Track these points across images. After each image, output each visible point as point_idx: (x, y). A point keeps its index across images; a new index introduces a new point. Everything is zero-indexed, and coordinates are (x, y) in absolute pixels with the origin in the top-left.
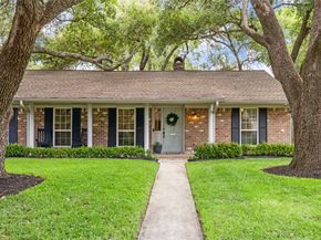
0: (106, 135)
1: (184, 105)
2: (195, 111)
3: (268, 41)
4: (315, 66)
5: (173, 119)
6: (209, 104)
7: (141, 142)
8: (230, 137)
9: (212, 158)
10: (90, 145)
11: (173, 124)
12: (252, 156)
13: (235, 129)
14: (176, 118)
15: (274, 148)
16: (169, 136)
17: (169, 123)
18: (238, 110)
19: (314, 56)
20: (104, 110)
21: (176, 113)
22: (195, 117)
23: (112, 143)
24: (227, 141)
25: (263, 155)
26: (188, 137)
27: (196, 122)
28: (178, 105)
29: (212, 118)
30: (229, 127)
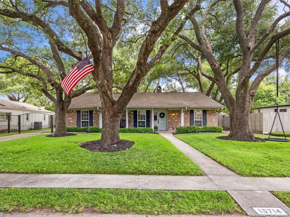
0: (133, 122)
1: (168, 109)
2: (173, 112)
3: (217, 80)
4: (242, 91)
5: (162, 115)
6: (181, 108)
7: (149, 125)
8: (189, 123)
9: (184, 133)
10: (127, 127)
11: (163, 117)
12: (201, 132)
13: (192, 119)
14: (164, 114)
15: (211, 128)
16: (161, 123)
17: (161, 117)
18: (193, 111)
19: (242, 87)
20: (132, 111)
21: (164, 112)
22: (173, 114)
23: (135, 125)
24: (188, 125)
25: (206, 131)
26: (170, 123)
27: (174, 116)
28: (164, 109)
29: (183, 114)
30: (189, 119)
